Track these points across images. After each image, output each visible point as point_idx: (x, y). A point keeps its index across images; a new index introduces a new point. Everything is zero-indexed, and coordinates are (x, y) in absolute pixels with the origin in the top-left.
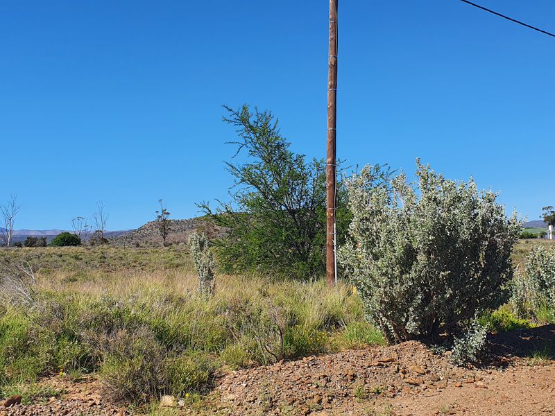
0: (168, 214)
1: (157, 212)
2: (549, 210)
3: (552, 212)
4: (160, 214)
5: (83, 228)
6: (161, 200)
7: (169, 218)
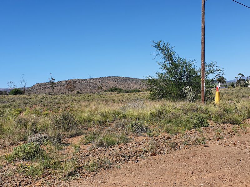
0: (54, 80)
1: (49, 79)
2: (219, 76)
3: (220, 77)
4: (51, 80)
5: (13, 87)
6: (51, 74)
7: (55, 82)
